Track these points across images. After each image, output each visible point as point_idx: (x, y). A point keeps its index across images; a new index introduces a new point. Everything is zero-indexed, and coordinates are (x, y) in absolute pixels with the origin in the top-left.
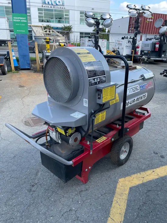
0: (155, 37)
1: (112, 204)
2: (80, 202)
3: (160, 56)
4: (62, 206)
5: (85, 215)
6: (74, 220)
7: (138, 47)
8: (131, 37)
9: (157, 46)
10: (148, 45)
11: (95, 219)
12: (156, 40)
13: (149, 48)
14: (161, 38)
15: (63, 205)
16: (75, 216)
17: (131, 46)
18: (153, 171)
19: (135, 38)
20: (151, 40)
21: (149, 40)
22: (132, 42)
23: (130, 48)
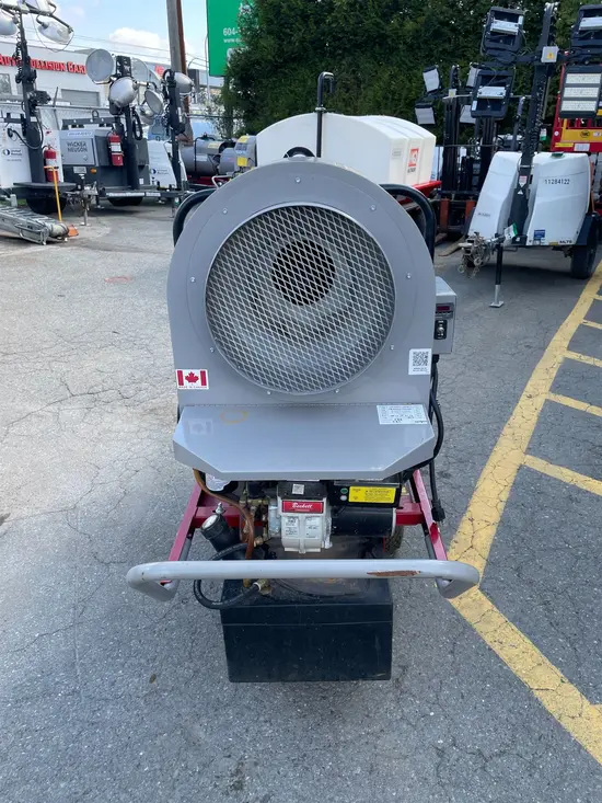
0: (95, 115)
1: (497, 656)
2: (432, 714)
3: (134, 186)
4: (407, 764)
5: (482, 732)
6: (483, 768)
7: (50, 155)
8: (8, 114)
9: (116, 148)
10: (80, 146)
11: (514, 721)
12: (101, 125)
13: (89, 157)
14: (117, 120)
15: (406, 757)
16: (468, 757)
17: (24, 150)
18: (472, 520)
19: (33, 119)
20: (81, 126)
21: (74, 126)
22: (24, 133)
23: (20, 158)
